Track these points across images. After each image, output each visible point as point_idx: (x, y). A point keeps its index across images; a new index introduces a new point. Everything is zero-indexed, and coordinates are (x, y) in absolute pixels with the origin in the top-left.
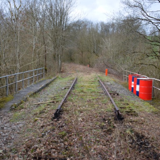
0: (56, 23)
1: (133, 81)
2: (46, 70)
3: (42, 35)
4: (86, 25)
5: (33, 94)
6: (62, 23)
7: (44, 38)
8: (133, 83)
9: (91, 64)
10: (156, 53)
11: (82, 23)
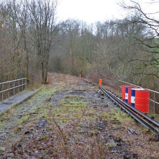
0: (40, 25)
1: (127, 92)
2: (28, 81)
3: (23, 39)
4: (78, 25)
5: (15, 106)
6: (48, 25)
7: (25, 43)
8: (127, 94)
9: (83, 73)
10: (157, 60)
11: (73, 23)
